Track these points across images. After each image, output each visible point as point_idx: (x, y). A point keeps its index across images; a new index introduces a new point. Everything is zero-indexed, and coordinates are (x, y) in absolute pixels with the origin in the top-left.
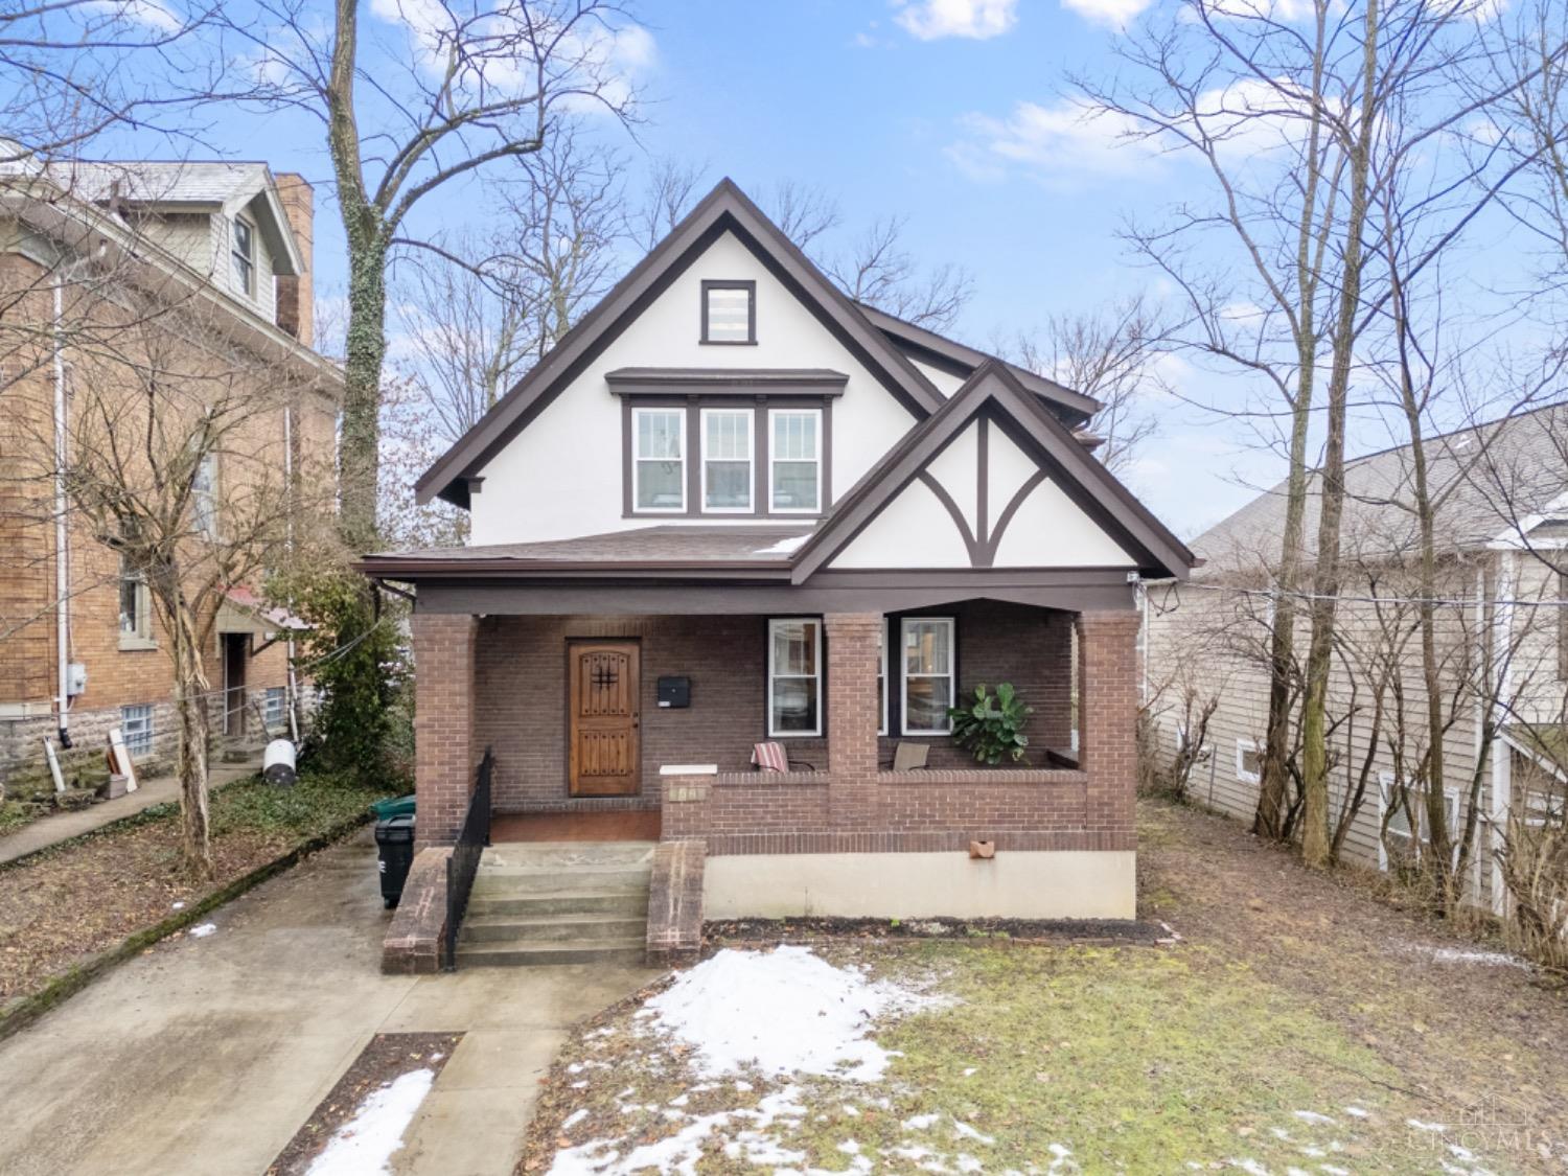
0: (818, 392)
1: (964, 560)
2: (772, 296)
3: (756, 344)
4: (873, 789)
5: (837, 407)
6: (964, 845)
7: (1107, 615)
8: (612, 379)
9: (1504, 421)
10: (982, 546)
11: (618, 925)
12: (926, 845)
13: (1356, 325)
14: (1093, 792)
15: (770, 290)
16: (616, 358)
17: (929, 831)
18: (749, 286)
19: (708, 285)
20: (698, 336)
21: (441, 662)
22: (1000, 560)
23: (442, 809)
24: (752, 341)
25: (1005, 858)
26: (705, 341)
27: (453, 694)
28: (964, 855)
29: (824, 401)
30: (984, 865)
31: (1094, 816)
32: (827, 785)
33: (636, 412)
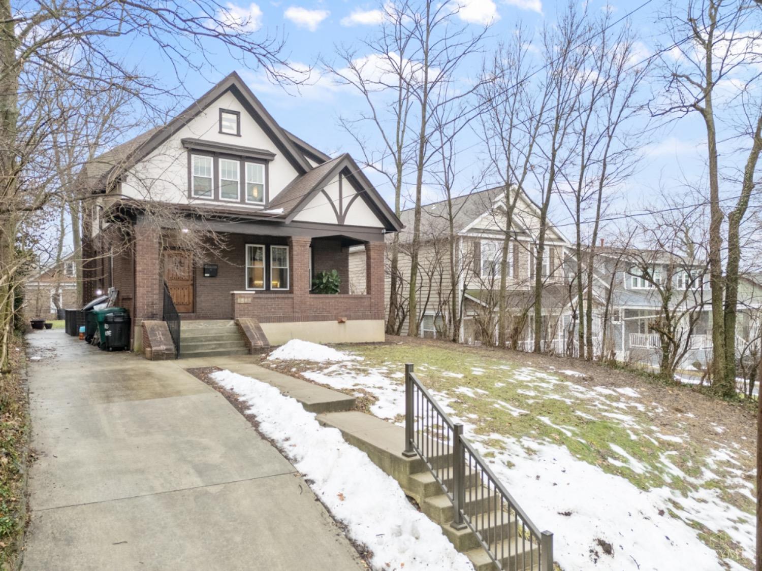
0: (264, 159)
1: (335, 222)
2: (246, 119)
3: (240, 136)
4: (308, 299)
5: (271, 165)
6: (336, 318)
7: (377, 243)
8: (184, 142)
9: (468, 195)
10: (341, 217)
11: (233, 343)
12: (324, 319)
13: (424, 161)
14: (373, 300)
15: (245, 117)
16: (186, 133)
17: (325, 314)
18: (238, 114)
19: (222, 111)
20: (218, 130)
21: (147, 246)
22: (346, 223)
23: (148, 305)
24: (238, 135)
25: (349, 323)
26: (220, 132)
27: (152, 259)
28: (336, 322)
29: (266, 162)
30: (342, 325)
31: (373, 309)
32: (293, 298)
33: (193, 156)
